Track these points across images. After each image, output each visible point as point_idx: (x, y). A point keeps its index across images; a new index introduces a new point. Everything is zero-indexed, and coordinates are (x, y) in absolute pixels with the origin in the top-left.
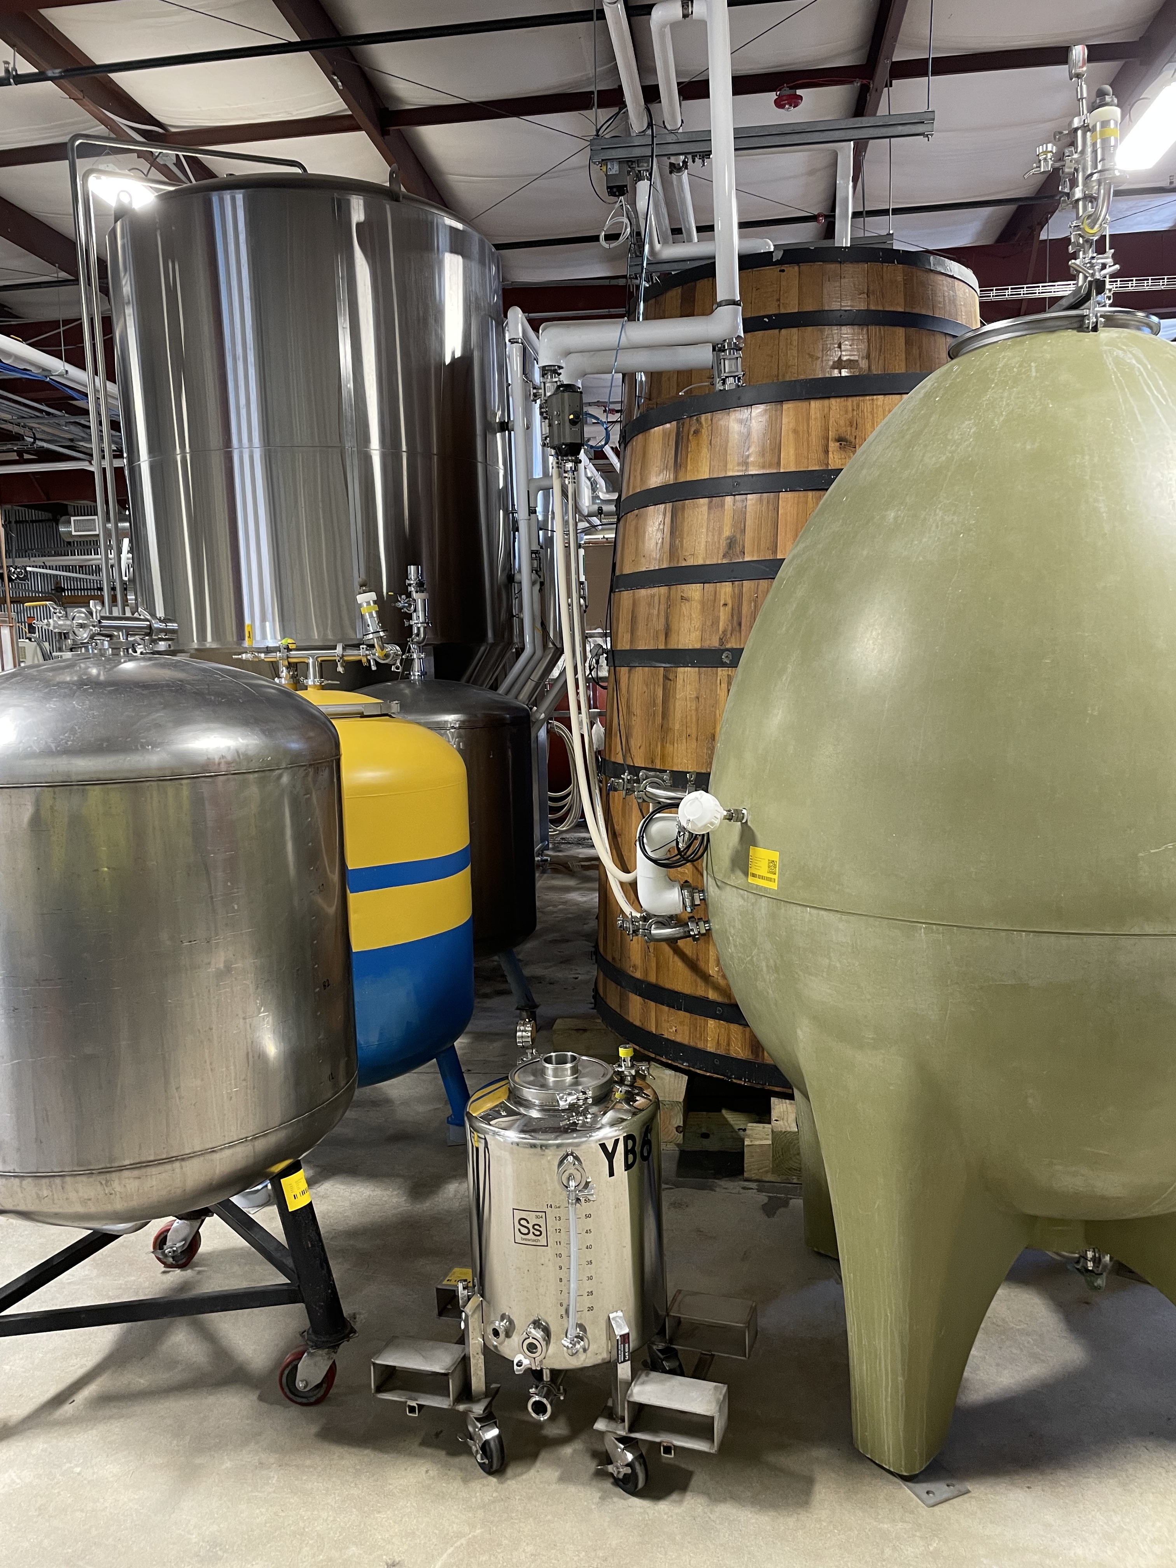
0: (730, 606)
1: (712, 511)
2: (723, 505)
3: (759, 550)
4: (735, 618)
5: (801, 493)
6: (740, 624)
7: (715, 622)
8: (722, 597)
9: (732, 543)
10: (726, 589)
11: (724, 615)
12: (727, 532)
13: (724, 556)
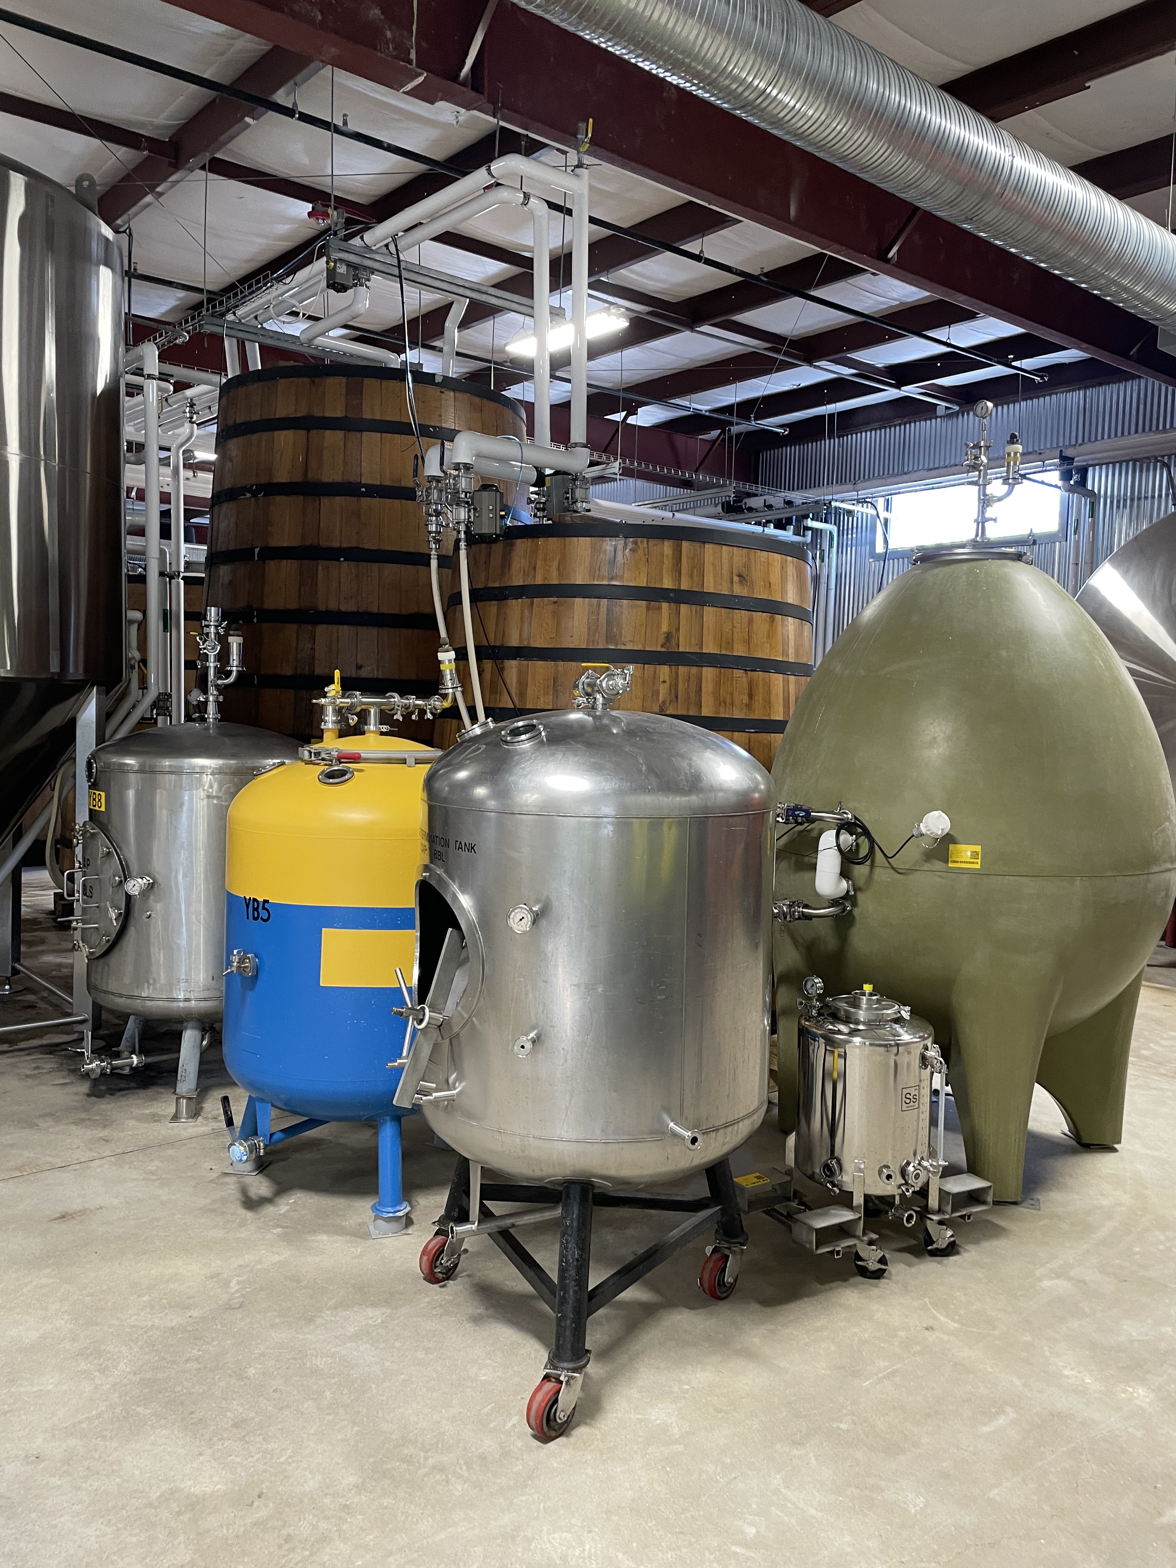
0: (668, 683)
1: (651, 611)
2: (660, 608)
3: (690, 645)
4: (673, 692)
5: (718, 609)
6: (677, 697)
7: (656, 693)
8: (661, 676)
9: (668, 636)
10: (664, 671)
11: (663, 690)
12: (665, 628)
13: (662, 646)
